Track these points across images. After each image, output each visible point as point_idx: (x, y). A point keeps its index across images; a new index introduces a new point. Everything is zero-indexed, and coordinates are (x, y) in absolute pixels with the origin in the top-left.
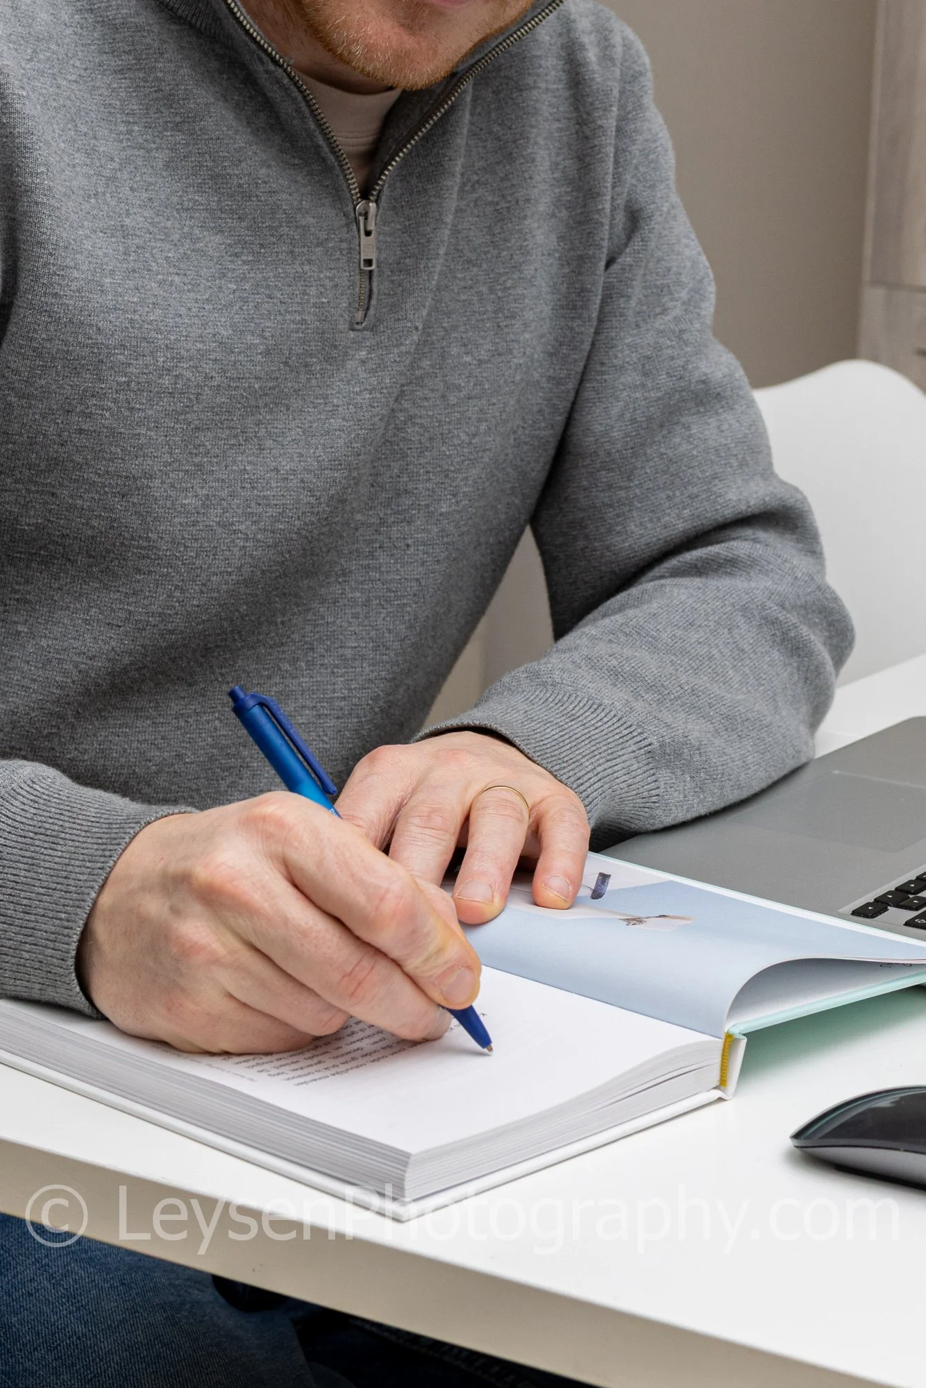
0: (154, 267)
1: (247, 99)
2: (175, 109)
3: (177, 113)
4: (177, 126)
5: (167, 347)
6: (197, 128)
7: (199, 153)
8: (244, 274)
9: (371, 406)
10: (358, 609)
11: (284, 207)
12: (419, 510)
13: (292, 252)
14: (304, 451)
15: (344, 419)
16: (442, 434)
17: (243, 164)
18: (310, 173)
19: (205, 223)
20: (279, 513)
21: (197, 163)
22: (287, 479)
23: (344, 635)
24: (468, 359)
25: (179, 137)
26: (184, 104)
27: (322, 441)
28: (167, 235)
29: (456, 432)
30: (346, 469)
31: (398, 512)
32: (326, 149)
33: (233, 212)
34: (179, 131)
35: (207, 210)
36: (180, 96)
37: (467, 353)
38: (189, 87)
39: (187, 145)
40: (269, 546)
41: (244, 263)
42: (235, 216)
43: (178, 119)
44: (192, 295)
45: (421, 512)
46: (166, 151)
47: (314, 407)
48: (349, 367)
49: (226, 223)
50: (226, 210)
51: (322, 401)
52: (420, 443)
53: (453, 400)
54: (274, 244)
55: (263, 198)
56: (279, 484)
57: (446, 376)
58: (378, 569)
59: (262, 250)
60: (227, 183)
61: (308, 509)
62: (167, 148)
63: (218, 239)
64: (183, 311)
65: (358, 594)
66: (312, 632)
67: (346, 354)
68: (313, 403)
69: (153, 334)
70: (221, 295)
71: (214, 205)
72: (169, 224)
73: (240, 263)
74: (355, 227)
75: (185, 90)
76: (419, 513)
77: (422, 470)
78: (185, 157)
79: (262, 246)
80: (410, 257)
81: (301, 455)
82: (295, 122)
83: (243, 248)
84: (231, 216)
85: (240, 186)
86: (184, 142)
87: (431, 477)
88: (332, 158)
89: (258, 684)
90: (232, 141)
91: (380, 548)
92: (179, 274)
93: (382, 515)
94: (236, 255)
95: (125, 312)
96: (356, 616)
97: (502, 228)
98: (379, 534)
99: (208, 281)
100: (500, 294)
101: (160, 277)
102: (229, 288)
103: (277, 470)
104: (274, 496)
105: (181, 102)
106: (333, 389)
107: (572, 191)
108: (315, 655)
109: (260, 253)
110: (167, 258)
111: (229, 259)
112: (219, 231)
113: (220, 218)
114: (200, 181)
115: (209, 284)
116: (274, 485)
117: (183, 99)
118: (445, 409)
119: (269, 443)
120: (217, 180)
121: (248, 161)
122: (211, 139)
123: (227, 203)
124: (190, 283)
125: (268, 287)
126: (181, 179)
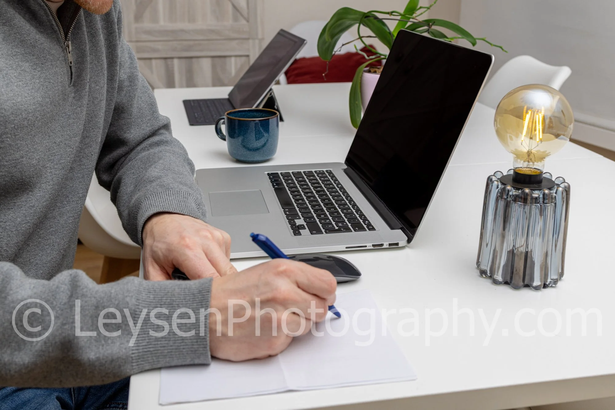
0: (13, 81)
1: (21, 10)
2: (2, 17)
3: (3, 19)
4: (4, 24)
5: (25, 110)
6: (12, 24)
7: (14, 33)
8: (39, 75)
9: (81, 112)
10: (81, 180)
11: (46, 49)
12: (93, 142)
13: (52, 64)
14: (63, 134)
15: (73, 119)
16: (95, 115)
17: (31, 35)
18: (47, 34)
19: (22, 59)
20: (60, 157)
21: (14, 37)
22: (59, 145)
23: (78, 189)
24: (98, 87)
25: (6, 28)
26: (6, 15)
27: (68, 129)
28: (12, 67)
29: (99, 113)
30: (79, 136)
31: (86, 144)
32: (55, 25)
33: (30, 53)
34: (5, 26)
35: (21, 54)
36: (4, 12)
37: (97, 86)
38: (6, 8)
39: (9, 31)
40: (61, 169)
41: (39, 71)
42: (31, 55)
43: (4, 21)
44: (27, 88)
45: (94, 142)
46: (2, 34)
47: (62, 117)
48: (70, 100)
49: (29, 58)
50: (28, 53)
51: (64, 115)
52: (88, 119)
53: (96, 103)
54: (46, 62)
55: (39, 47)
56: (57, 147)
57: (92, 95)
58: (84, 165)
59: (43, 66)
60: (26, 43)
61: (71, 153)
62: (2, 33)
63: (27, 64)
64: (26, 95)
65: (79, 175)
66: (65, 191)
67: (68, 96)
68: (61, 116)
69: (20, 107)
70: (35, 85)
71: (23, 52)
72: (11, 63)
73: (37, 72)
74: (66, 51)
75: (5, 10)
76: (93, 143)
77: (91, 129)
78: (9, 35)
79: (42, 64)
80: (80, 58)
81: (62, 135)
82: (44, 17)
83: (36, 66)
84: (29, 55)
85: (31, 43)
86: (8, 30)
87: (94, 130)
88: (57, 28)
89: (50, 213)
90: (26, 27)
91: (83, 157)
92: (20, 81)
93: (80, 147)
94: (35, 69)
95: (11, 100)
96: (80, 182)
97: (95, 40)
98: (81, 153)
99: (30, 81)
100: (101, 63)
101: (16, 84)
102: (37, 82)
103: (55, 143)
104: (57, 152)
105: (5, 15)
106: (67, 110)
107: (106, 23)
108: (69, 198)
109: (42, 67)
110: (15, 76)
111: (33, 71)
112: (27, 61)
113: (26, 56)
114: (16, 44)
115: (30, 82)
116: (55, 148)
117: (5, 13)
118: (94, 106)
119: (52, 134)
120: (22, 42)
121: (32, 34)
122: (18, 27)
123: (27, 50)
124: (25, 84)
125: (48, 79)
126: (10, 44)
